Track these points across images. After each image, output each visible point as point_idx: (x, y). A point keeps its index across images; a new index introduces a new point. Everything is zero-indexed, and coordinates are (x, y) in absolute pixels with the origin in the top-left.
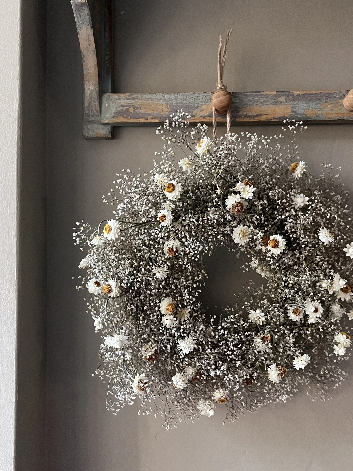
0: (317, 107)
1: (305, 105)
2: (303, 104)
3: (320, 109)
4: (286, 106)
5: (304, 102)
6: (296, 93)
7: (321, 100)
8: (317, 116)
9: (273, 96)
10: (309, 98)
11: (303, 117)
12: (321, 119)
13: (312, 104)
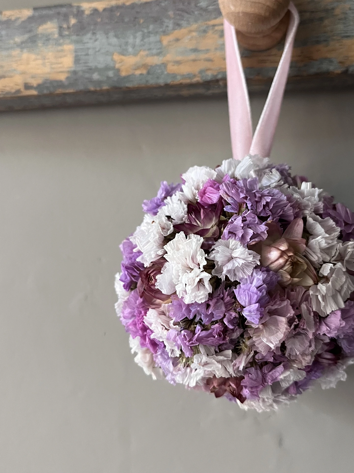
0: (150, 44)
1: (114, 40)
2: (107, 38)
3: (159, 51)
4: (60, 48)
5: (111, 34)
6: (87, 7)
7: (162, 23)
8: (148, 73)
9: (23, 22)
10: (126, 20)
11: (108, 78)
12: (161, 82)
13: (135, 37)
